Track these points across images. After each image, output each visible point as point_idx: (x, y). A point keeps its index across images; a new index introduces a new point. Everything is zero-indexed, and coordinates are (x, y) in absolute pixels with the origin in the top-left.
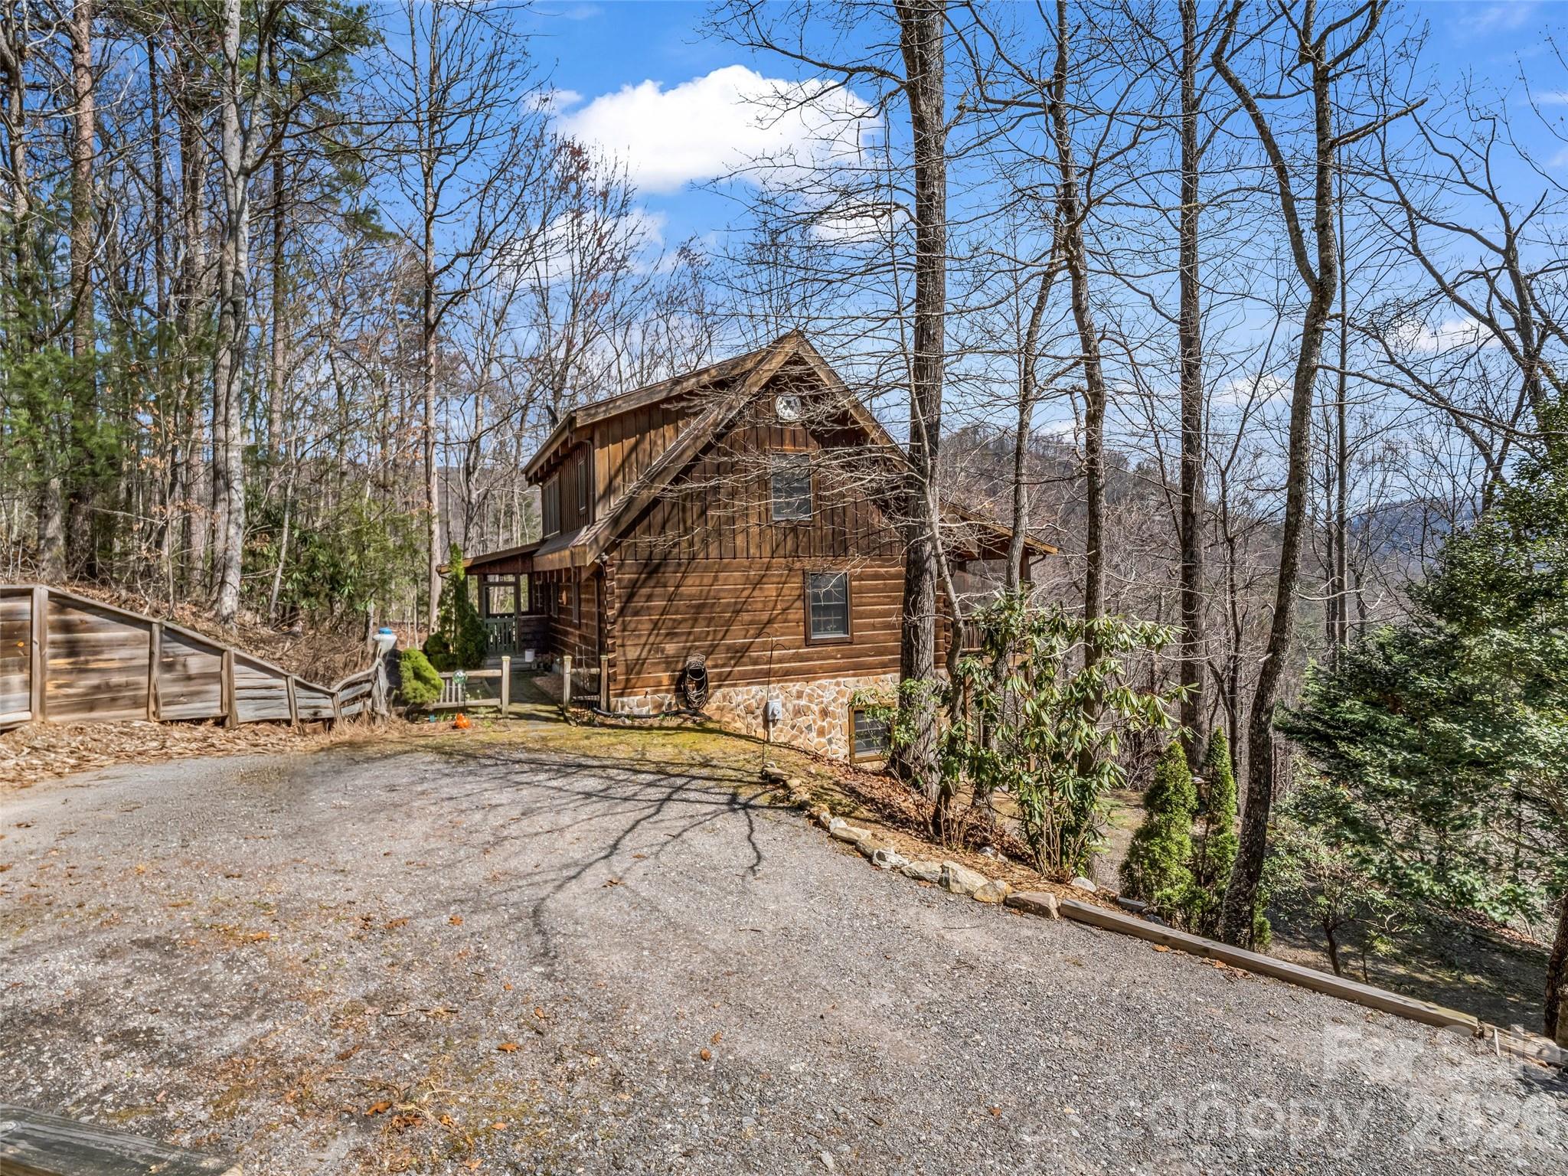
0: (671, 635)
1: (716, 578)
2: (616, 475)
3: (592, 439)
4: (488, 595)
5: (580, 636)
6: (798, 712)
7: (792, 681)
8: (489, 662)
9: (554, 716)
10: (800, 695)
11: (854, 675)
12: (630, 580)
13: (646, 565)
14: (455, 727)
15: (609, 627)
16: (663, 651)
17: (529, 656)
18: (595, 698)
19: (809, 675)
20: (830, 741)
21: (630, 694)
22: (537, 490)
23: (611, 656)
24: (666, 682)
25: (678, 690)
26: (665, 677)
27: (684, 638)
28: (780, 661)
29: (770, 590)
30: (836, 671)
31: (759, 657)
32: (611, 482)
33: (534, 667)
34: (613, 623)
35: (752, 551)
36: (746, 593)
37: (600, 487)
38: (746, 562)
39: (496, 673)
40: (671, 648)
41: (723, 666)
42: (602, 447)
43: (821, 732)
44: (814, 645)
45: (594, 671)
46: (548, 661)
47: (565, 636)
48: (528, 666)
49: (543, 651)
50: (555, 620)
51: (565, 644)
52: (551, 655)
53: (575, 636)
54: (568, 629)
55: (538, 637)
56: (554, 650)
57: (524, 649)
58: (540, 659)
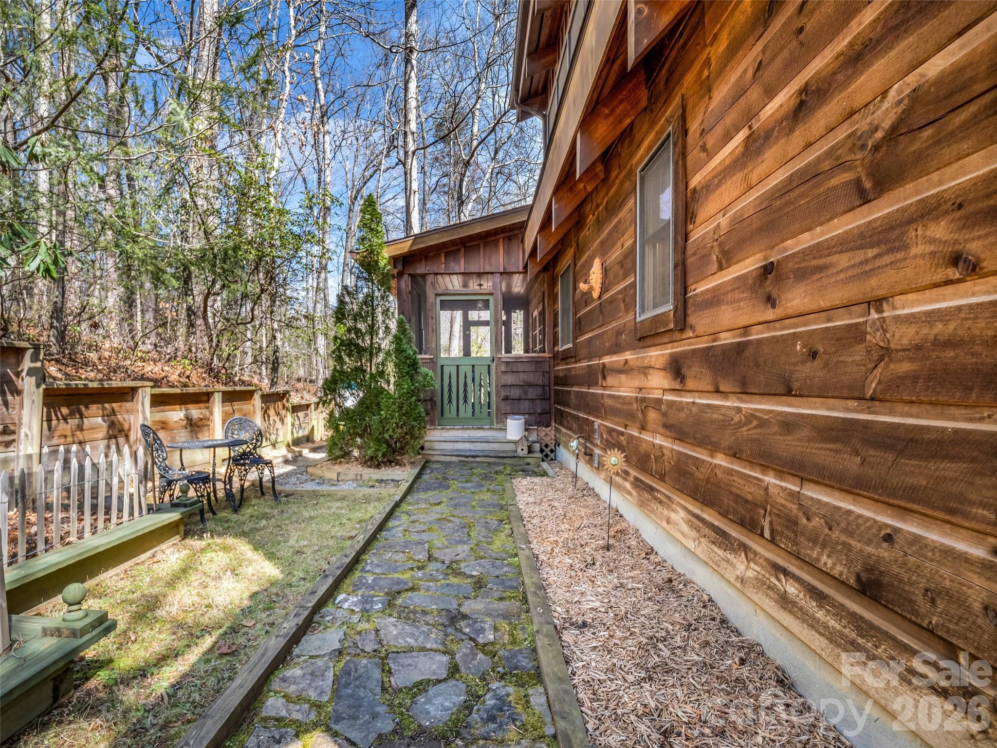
5: (676, 365)
17: (514, 429)
33: (522, 451)
46: (549, 440)
47: (592, 383)
48: (511, 447)
49: (539, 424)
50: (566, 357)
51: (595, 407)
52: (557, 430)
53: (645, 370)
54: (607, 360)
55: (532, 393)
56: (561, 418)
57: (506, 415)
58: (533, 437)
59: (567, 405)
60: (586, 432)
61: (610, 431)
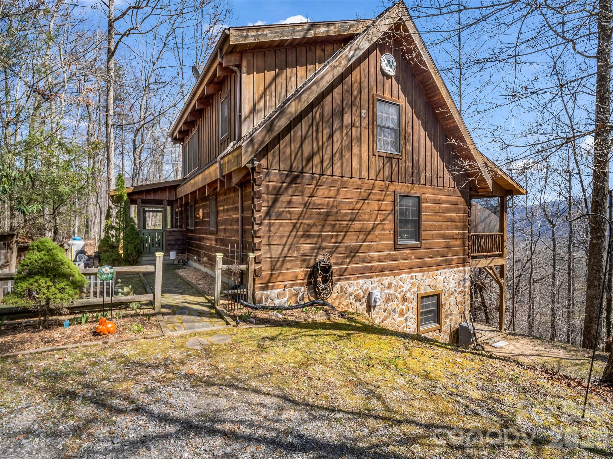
0: (307, 236)
1: (338, 192)
2: (259, 101)
3: (239, 66)
4: (144, 218)
5: (216, 240)
6: (389, 299)
7: (385, 275)
8: (145, 259)
9: (206, 309)
10: (389, 286)
11: (421, 271)
12: (274, 187)
13: (287, 176)
14: (96, 333)
15: (256, 228)
16: (298, 250)
17: (173, 255)
18: (242, 291)
19: (395, 270)
20: (406, 320)
21: (273, 288)
22: (179, 147)
23: (257, 254)
24: (300, 277)
25: (309, 283)
26: (301, 271)
27: (315, 240)
28: (379, 260)
29: (374, 204)
30: (411, 268)
31: (365, 257)
32: (255, 105)
33: (176, 262)
34: (260, 225)
35: (363, 173)
36: (359, 205)
37: (246, 108)
38: (359, 182)
39: (150, 268)
40: (306, 247)
41: (342, 263)
42: (248, 73)
43: (401, 314)
44: (399, 249)
45: (244, 267)
46: (185, 259)
47: (200, 241)
48: (172, 261)
49: (181, 253)
50: (192, 231)
51: (201, 247)
52: (188, 255)
53: (212, 240)
54: (204, 236)
55: (179, 243)
56: (190, 251)
57: (169, 251)
58: (180, 258)
59: (192, 247)
60: (198, 254)
61: (205, 253)
